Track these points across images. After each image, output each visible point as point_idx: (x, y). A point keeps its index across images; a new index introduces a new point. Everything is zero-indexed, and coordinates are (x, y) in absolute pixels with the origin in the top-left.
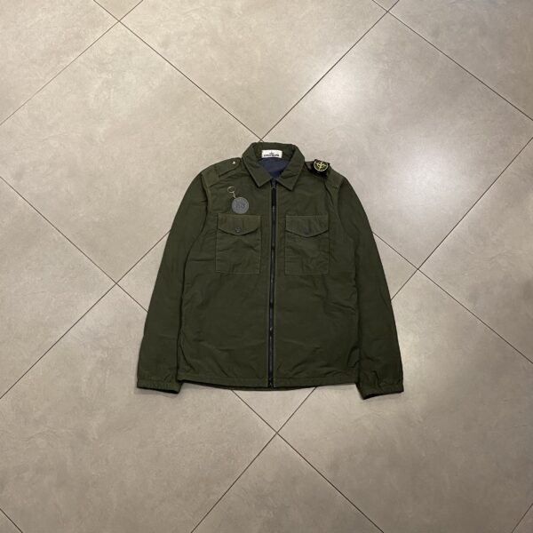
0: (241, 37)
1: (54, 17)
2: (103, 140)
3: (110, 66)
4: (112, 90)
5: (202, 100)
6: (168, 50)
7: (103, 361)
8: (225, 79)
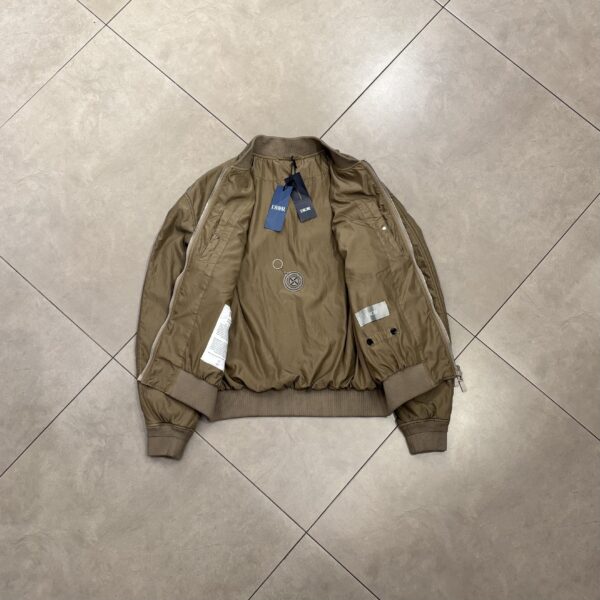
0: (258, 43)
1: (24, 19)
2: (92, 180)
3: (97, 83)
4: (101, 116)
5: (211, 127)
6: (169, 62)
7: (100, 451)
8: (240, 99)
